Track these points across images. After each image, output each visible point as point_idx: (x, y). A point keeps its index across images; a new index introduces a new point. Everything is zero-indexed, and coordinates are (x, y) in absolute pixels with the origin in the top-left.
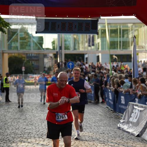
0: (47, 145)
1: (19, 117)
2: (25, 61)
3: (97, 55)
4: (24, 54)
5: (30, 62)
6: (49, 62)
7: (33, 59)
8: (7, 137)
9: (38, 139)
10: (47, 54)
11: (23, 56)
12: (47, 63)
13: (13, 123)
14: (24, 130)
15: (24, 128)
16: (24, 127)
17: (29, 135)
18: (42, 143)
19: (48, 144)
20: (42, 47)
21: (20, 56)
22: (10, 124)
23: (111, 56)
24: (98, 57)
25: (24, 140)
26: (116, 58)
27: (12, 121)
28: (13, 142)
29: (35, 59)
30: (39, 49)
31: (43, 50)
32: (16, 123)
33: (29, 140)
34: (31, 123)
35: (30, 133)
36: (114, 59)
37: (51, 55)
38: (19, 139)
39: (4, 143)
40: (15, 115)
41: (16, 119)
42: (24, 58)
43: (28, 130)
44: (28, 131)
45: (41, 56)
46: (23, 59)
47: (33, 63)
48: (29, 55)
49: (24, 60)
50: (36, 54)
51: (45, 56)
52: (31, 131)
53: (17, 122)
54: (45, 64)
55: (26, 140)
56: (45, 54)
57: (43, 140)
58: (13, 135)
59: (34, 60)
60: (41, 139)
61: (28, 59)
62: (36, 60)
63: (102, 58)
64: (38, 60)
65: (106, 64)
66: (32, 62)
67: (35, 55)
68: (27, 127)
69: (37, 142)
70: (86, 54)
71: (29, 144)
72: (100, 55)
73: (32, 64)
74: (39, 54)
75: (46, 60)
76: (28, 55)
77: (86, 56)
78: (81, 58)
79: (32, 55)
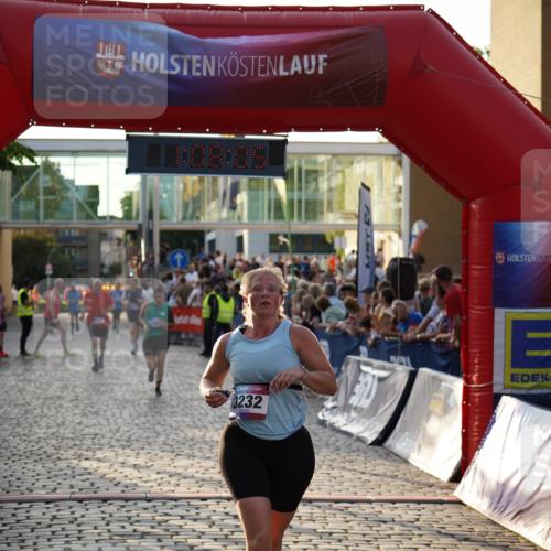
0: (148, 467)
1: (58, 394)
2: (53, 250)
3: (238, 233)
4: (49, 230)
5: (64, 252)
6: (114, 251)
7: (74, 243)
8: (40, 445)
9: (120, 451)
10: (109, 231)
11: (50, 235)
12: (109, 253)
13: (45, 410)
14: (78, 428)
15: (80, 423)
16: (78, 421)
17: (96, 441)
18: (132, 461)
19: (150, 463)
20: (96, 212)
21: (40, 237)
22: (38, 411)
23: (273, 238)
24: (240, 239)
25: (85, 453)
26: (285, 243)
27: (43, 404)
28: (59, 459)
29: (79, 243)
30: (89, 217)
31: (98, 221)
32: (54, 411)
33: (99, 454)
34: (93, 410)
35: (96, 435)
36: (281, 246)
37: (120, 233)
38: (72, 452)
39: (35, 461)
40: (47, 390)
41: (51, 398)
42: (52, 241)
43: (90, 426)
44: (92, 430)
45: (94, 237)
46: (49, 244)
47: (73, 254)
48: (64, 233)
49: (51, 247)
50: (81, 230)
51: (103, 236)
52: (97, 431)
53: (56, 408)
54: (103, 256)
55: (90, 454)
56: (102, 231)
57: (134, 453)
58: (54, 442)
59: (75, 247)
60: (128, 451)
61: (59, 245)
62: (81, 247)
63: (250, 242)
64: (86, 247)
65: (263, 257)
66: (70, 252)
67: (77, 234)
68: (85, 420)
69: (121, 459)
70: (209, 231)
71: (102, 464)
72: (245, 233)
73: (72, 258)
74: (88, 231)
75: (105, 248)
76: (61, 234)
77: (209, 237)
78: (196, 241)
79: (70, 233)
